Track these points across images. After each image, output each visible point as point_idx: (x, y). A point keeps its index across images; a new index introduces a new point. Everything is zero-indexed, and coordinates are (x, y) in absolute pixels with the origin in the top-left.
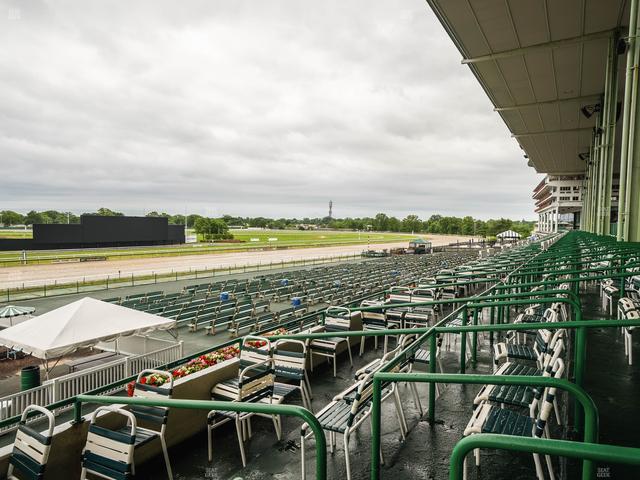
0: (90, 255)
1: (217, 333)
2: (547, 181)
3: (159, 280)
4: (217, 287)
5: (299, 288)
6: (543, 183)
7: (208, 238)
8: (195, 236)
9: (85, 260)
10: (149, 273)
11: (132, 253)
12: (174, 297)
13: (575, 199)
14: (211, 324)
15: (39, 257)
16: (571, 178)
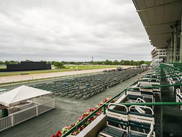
0: (24, 73)
1: (64, 96)
2: (156, 49)
3: (44, 80)
4: (62, 81)
5: (87, 81)
6: (154, 50)
7: (58, 68)
8: (54, 67)
9: (22, 74)
10: (41, 78)
11: (36, 72)
12: (50, 85)
13: (164, 54)
14: (62, 93)
15: (8, 74)
16: (162, 48)
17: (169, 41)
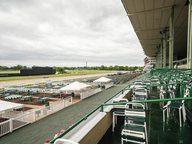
2: (148, 57)
6: (146, 58)
7: (60, 73)
8: (58, 72)
9: (44, 78)
13: (154, 61)
16: (153, 57)
17: (157, 53)
